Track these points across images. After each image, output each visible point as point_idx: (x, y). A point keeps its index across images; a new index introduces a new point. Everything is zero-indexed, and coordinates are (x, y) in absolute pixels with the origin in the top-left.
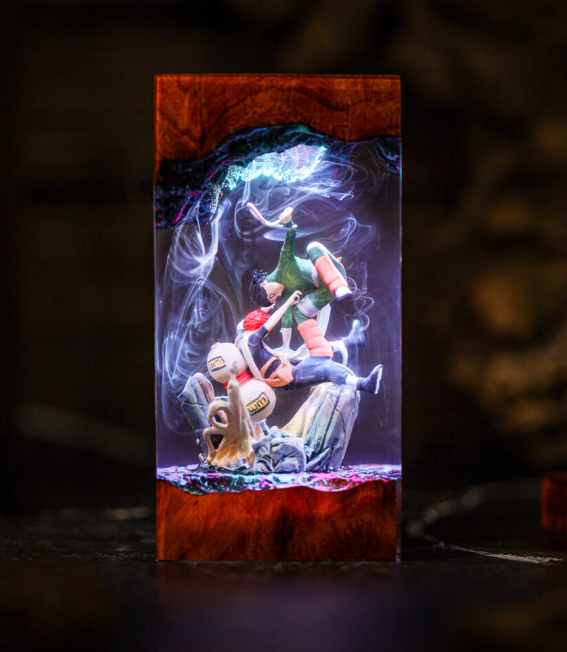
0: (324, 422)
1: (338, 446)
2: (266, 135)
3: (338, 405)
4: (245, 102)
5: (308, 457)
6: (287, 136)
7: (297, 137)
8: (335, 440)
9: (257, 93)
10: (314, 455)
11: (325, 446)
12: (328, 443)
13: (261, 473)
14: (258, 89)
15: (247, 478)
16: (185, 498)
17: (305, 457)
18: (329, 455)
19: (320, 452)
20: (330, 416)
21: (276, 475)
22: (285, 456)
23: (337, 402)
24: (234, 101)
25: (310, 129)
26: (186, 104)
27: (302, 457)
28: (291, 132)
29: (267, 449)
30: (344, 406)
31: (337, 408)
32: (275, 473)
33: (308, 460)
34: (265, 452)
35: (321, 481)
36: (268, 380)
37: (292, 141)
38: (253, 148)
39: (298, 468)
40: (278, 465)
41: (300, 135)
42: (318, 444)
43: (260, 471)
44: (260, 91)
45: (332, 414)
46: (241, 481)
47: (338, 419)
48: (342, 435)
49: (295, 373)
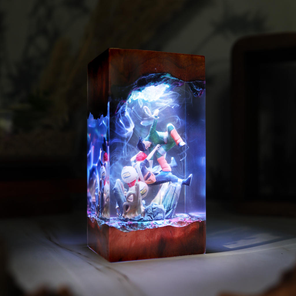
0: (170, 198)
2: (154, 77)
3: (176, 191)
4: (146, 62)
5: (165, 213)
6: (161, 78)
8: (174, 205)
9: (151, 59)
12: (172, 207)
15: (145, 223)
16: (122, 234)
18: (172, 211)
19: (169, 210)
20: (173, 195)
22: (158, 213)
26: (122, 61)
32: (155, 220)
34: (150, 211)
36: (146, 181)
39: (163, 218)
40: (156, 217)
41: (166, 78)
42: (168, 207)
46: (142, 225)
47: (175, 197)
48: (176, 203)
49: (157, 178)
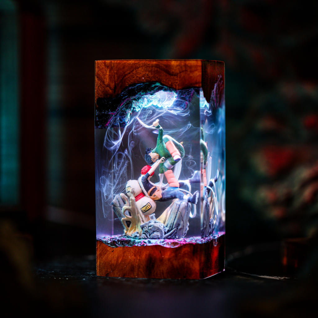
0: (173, 217)
1: (180, 227)
2: (143, 87)
3: (180, 209)
4: (133, 72)
5: (165, 232)
6: (153, 87)
7: (157, 87)
8: (178, 225)
9: (138, 68)
10: (169, 231)
11: (173, 227)
12: (175, 226)
13: (143, 238)
14: (138, 66)
15: (137, 241)
16: (109, 249)
17: (164, 232)
18: (176, 231)
19: (172, 230)
20: (176, 213)
21: (150, 240)
22: (154, 231)
23: (179, 207)
24: (128, 72)
25: (161, 84)
26: (108, 73)
27: (162, 232)
28: (154, 85)
29: (147, 228)
30: (182, 209)
31: (179, 210)
32: (149, 239)
33: (165, 233)
35: (168, 243)
36: (151, 197)
37: (155, 90)
38: (138, 93)
39: (160, 237)
40: (151, 235)
41: (159, 87)
42: (171, 226)
43: (143, 237)
44: (139, 67)
45: (177, 213)
46: (134, 242)
47: (179, 215)
48: (182, 223)
49: (163, 194)
